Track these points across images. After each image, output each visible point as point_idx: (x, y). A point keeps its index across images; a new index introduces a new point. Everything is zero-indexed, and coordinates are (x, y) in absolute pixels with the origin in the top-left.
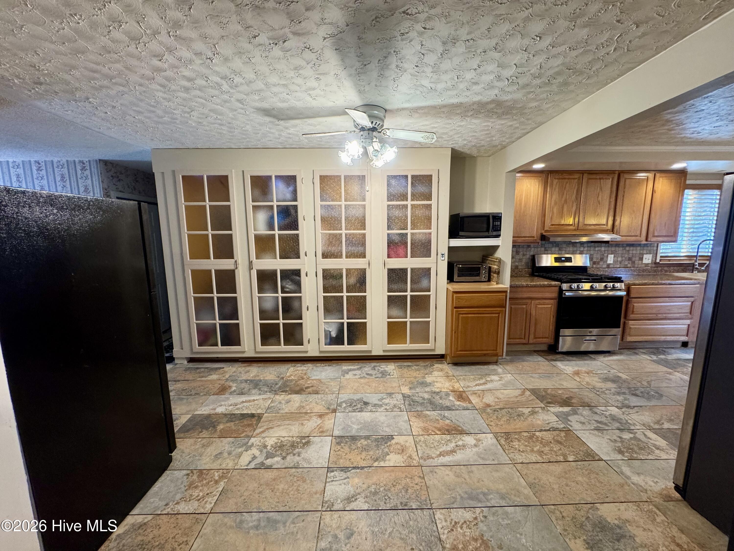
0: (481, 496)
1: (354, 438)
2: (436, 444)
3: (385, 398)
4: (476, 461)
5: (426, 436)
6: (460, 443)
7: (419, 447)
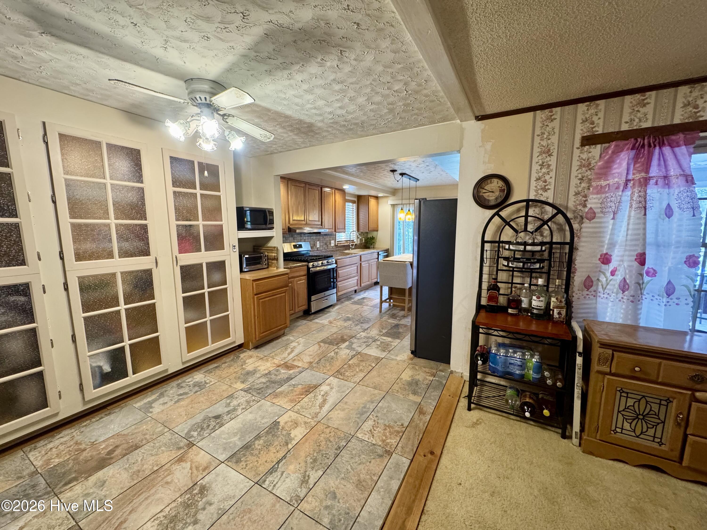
0: (364, 410)
1: (247, 447)
2: (310, 404)
3: (230, 403)
4: (341, 396)
5: (298, 404)
6: (322, 393)
7: (304, 414)
